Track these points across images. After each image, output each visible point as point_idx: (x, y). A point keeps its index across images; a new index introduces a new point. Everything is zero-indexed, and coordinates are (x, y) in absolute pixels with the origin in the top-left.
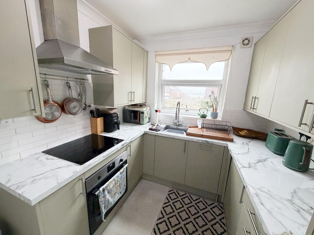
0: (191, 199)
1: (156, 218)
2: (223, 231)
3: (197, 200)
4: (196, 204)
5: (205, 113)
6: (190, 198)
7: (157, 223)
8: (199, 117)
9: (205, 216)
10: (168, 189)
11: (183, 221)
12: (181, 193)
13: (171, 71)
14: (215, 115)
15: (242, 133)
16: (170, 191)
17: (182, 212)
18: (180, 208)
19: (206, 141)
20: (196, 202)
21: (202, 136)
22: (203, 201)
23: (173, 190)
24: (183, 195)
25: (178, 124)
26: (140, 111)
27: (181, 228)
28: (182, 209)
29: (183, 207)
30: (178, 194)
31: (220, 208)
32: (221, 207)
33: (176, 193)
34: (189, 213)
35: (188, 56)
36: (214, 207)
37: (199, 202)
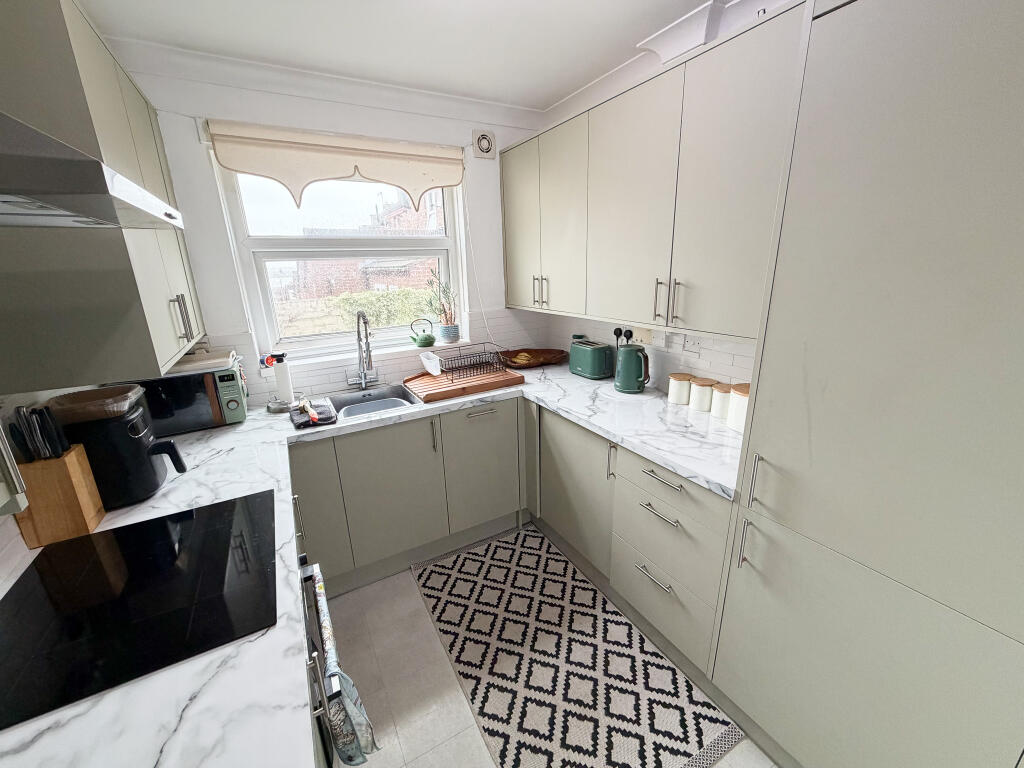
0: (477, 558)
1: (443, 651)
2: (563, 565)
3: (487, 550)
4: (492, 558)
5: (428, 332)
6: (474, 557)
7: (455, 659)
8: (415, 347)
9: (524, 567)
10: (412, 577)
11: (497, 607)
12: (448, 562)
13: (298, 206)
14: (453, 333)
15: (522, 359)
16: (420, 576)
17: (481, 593)
18: (472, 591)
19: (481, 400)
20: (490, 554)
21: (464, 392)
22: (498, 544)
23: (425, 570)
24: (455, 562)
25: (363, 382)
26: (213, 374)
27: (505, 619)
28: (478, 589)
29: (475, 583)
30: (443, 567)
31: (533, 534)
32: (534, 531)
33: (437, 569)
34: (495, 585)
35: (353, 160)
36: (524, 540)
37: (495, 552)
